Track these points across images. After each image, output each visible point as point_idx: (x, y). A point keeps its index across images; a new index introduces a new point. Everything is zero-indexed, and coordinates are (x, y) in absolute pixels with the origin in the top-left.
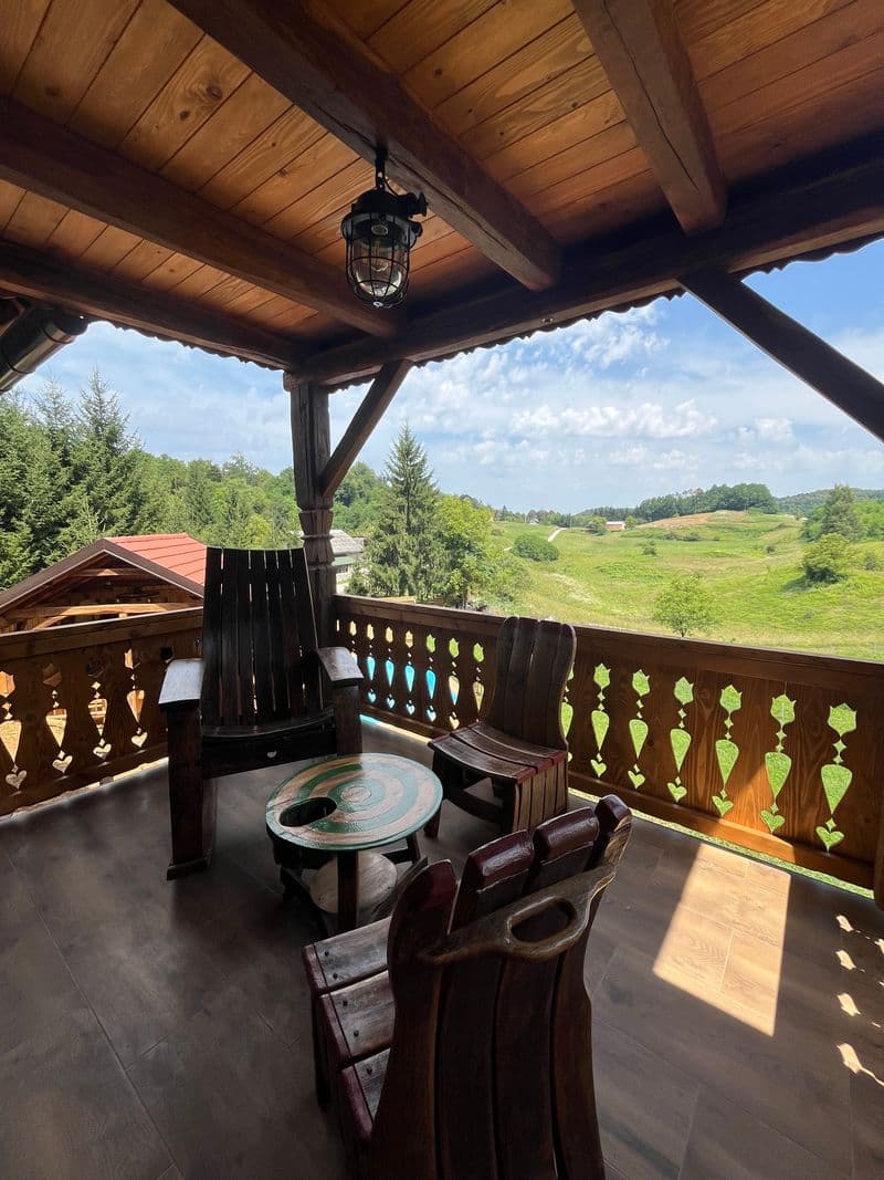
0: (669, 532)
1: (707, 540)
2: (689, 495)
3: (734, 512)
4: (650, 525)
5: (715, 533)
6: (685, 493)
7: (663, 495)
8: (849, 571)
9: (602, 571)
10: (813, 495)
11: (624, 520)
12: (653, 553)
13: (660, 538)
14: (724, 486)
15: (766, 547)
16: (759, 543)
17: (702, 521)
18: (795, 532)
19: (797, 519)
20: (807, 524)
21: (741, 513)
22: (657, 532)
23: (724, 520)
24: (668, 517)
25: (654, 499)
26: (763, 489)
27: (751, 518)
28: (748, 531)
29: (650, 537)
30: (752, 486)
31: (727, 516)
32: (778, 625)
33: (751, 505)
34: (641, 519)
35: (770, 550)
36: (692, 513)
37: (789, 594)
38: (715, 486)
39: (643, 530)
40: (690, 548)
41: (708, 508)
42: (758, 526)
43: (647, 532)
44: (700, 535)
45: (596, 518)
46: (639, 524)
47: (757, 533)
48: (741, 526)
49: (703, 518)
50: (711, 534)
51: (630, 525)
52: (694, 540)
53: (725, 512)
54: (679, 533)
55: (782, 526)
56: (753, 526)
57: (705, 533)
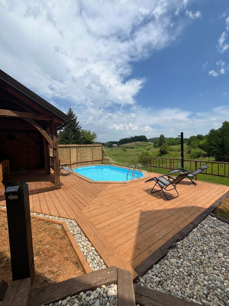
0: (127, 146)
4: (123, 145)
6: (129, 137)
8: (168, 152)
9: (115, 155)
11: (116, 144)
12: (126, 151)
14: (137, 136)
15: (147, 149)
16: (146, 148)
17: (134, 144)
18: (152, 146)
19: (152, 143)
21: (141, 142)
23: (138, 144)
25: (123, 139)
27: (143, 143)
29: (123, 148)
30: (143, 136)
33: (143, 140)
34: (120, 144)
36: (131, 142)
38: (135, 136)
39: (121, 146)
40: (132, 150)
41: (134, 141)
44: (134, 147)
45: (110, 143)
47: (145, 146)
48: (142, 145)
49: (134, 143)
50: (136, 147)
51: (118, 145)
52: (132, 148)
53: (138, 142)
54: (129, 147)
55: (149, 145)
56: (144, 145)
57: (134, 146)
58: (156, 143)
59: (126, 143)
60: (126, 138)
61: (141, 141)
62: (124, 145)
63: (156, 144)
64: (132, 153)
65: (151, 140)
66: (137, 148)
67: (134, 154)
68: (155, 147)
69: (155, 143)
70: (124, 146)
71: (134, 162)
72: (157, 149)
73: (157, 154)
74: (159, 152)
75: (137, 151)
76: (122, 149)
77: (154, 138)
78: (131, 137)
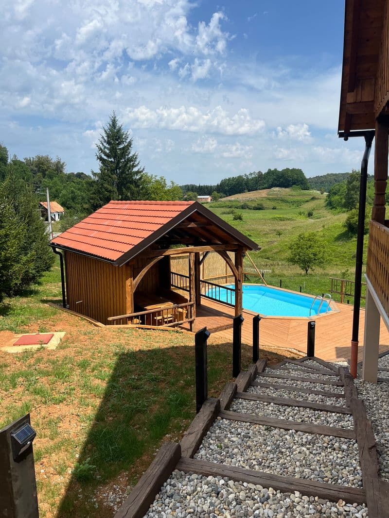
0: (243, 204)
1: (268, 209)
2: (253, 176)
3: (284, 189)
4: (229, 198)
5: (273, 204)
6: (251, 174)
7: (236, 175)
10: (324, 177)
11: (209, 194)
12: (240, 219)
13: (237, 208)
14: (276, 170)
15: (306, 213)
16: (302, 210)
17: (264, 195)
18: (322, 202)
19: (322, 193)
20: (329, 196)
21: (287, 190)
22: (234, 204)
23: (277, 195)
24: (240, 193)
25: (229, 179)
26: (299, 172)
27: (294, 193)
28: (293, 203)
29: (230, 207)
30: (293, 170)
31: (279, 191)
32: (338, 263)
33: (294, 183)
34: (222, 194)
35: (310, 215)
36: (256, 190)
37: (340, 243)
38: (270, 170)
39: (225, 202)
40: (259, 214)
41: (266, 185)
42: (299, 198)
43: (228, 204)
44: (264, 205)
45: (190, 193)
46: (221, 197)
47: (298, 203)
48: (290, 199)
49: (263, 193)
50: (272, 204)
51: (215, 199)
52: (259, 209)
53: (277, 189)
54: (249, 204)
55: (313, 199)
56: (296, 198)
57: (267, 204)
58: (335, 194)
59: (241, 191)
60: (240, 177)
61: (286, 187)
62: (233, 198)
63: (337, 197)
64: (260, 227)
65: (320, 182)
66: (274, 208)
67: (267, 228)
68: (330, 205)
69: (332, 193)
70: (235, 201)
71: (269, 254)
72: (336, 217)
73: (337, 233)
74: (345, 226)
75: (274, 219)
76: (228, 210)
77: (328, 175)
78: (257, 171)
